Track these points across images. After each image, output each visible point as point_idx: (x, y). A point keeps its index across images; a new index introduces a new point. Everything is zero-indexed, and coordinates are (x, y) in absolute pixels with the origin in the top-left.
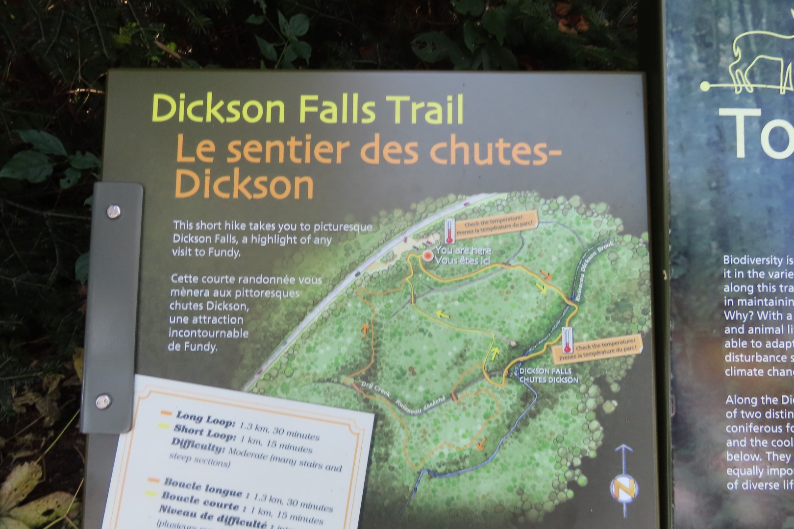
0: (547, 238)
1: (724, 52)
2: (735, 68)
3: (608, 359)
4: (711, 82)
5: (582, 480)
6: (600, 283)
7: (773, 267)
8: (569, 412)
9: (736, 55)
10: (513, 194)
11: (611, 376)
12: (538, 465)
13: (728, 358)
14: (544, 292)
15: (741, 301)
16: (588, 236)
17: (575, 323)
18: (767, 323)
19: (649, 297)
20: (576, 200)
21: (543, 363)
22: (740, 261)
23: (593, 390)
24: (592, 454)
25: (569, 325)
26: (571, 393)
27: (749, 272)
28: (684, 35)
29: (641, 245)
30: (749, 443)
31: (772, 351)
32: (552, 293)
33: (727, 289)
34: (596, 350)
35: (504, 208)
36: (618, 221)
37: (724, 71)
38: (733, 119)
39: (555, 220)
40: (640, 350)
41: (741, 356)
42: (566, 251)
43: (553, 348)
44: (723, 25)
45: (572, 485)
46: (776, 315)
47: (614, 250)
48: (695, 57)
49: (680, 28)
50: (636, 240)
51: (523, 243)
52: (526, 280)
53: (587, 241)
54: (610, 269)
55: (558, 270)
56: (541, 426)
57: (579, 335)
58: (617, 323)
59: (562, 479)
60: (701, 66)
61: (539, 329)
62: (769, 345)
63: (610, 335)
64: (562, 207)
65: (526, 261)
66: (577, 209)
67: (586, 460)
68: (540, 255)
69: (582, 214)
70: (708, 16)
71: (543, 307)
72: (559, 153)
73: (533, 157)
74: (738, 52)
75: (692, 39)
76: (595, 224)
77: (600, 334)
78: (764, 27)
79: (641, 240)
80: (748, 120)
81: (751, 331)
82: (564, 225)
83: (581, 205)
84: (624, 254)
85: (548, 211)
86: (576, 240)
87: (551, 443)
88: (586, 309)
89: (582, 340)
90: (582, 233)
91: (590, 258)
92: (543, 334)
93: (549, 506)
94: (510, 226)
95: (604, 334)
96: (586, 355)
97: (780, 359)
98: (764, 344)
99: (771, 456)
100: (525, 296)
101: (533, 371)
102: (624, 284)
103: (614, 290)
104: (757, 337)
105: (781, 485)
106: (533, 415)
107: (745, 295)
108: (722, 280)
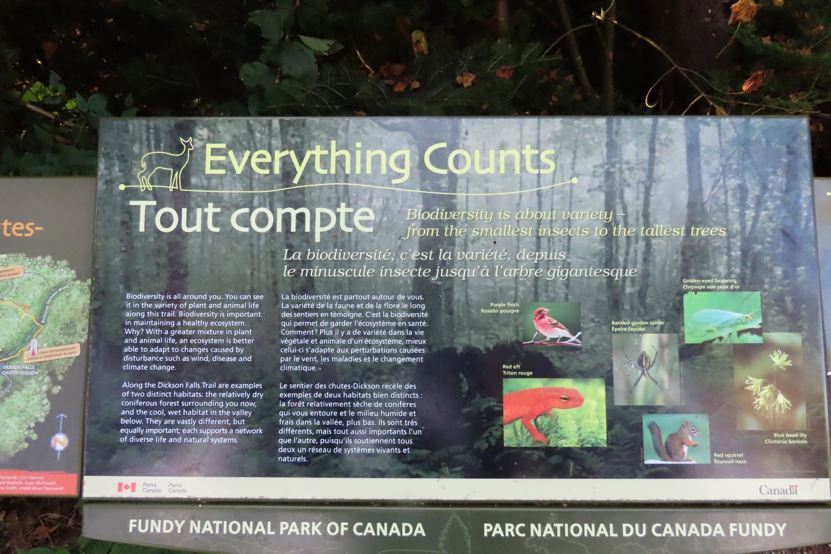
0: (28, 283)
1: (135, 165)
2: (142, 175)
3: (58, 360)
4: (126, 184)
5: (34, 437)
6: (58, 311)
7: (158, 301)
8: (30, 393)
9: (143, 167)
10: (10, 255)
11: (59, 370)
12: (8, 427)
13: (126, 359)
14: (23, 317)
15: (136, 323)
16: (53, 282)
17: (40, 337)
18: (152, 336)
19: (87, 320)
20: (48, 259)
21: (17, 362)
22: (137, 297)
23: (47, 379)
24: (42, 420)
25: (36, 338)
26: (33, 381)
27: (143, 304)
28: (111, 155)
29: (86, 287)
30: (135, 412)
31: (154, 354)
32: (28, 318)
33: (128, 315)
34: (51, 354)
35: (3, 263)
36: (73, 272)
37: (135, 178)
38: (139, 207)
39: (34, 271)
40: (78, 354)
41: (134, 357)
42: (39, 291)
43: (25, 353)
44: (136, 148)
45: (28, 440)
46: (158, 331)
47: (68, 290)
48: (117, 169)
49: (109, 151)
50: (83, 284)
51: (13, 286)
52: (12, 309)
53: (52, 284)
54: (64, 303)
55: (32, 304)
56: (12, 402)
57: (42, 345)
58: (66, 336)
59: (22, 436)
60: (120, 174)
61: (17, 340)
62: (152, 350)
63: (61, 344)
64: (39, 263)
65: (13, 297)
66: (49, 264)
67: (38, 424)
68: (23, 294)
69: (51, 268)
70: (127, 143)
71: (21, 327)
72: (41, 229)
73: (25, 231)
74: (144, 165)
75: (115, 157)
76: (58, 274)
77: (55, 344)
78: (162, 149)
79: (86, 284)
80: (148, 207)
81: (142, 341)
82: (40, 275)
83: (51, 262)
84: (74, 293)
85: (30, 266)
86: (46, 284)
87: (18, 413)
88: (47, 328)
89: (43, 348)
90: (50, 280)
91: (53, 296)
92: (19, 343)
93: (12, 453)
94: (6, 275)
95: (57, 344)
96: (45, 357)
97: (158, 359)
98: (149, 349)
99: (149, 420)
100: (11, 320)
101: (10, 367)
102: (73, 311)
103: (65, 317)
104: (145, 345)
105: (154, 440)
106: (8, 395)
107: (139, 319)
108: (125, 309)
